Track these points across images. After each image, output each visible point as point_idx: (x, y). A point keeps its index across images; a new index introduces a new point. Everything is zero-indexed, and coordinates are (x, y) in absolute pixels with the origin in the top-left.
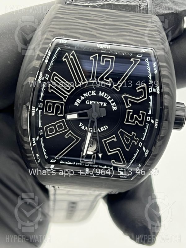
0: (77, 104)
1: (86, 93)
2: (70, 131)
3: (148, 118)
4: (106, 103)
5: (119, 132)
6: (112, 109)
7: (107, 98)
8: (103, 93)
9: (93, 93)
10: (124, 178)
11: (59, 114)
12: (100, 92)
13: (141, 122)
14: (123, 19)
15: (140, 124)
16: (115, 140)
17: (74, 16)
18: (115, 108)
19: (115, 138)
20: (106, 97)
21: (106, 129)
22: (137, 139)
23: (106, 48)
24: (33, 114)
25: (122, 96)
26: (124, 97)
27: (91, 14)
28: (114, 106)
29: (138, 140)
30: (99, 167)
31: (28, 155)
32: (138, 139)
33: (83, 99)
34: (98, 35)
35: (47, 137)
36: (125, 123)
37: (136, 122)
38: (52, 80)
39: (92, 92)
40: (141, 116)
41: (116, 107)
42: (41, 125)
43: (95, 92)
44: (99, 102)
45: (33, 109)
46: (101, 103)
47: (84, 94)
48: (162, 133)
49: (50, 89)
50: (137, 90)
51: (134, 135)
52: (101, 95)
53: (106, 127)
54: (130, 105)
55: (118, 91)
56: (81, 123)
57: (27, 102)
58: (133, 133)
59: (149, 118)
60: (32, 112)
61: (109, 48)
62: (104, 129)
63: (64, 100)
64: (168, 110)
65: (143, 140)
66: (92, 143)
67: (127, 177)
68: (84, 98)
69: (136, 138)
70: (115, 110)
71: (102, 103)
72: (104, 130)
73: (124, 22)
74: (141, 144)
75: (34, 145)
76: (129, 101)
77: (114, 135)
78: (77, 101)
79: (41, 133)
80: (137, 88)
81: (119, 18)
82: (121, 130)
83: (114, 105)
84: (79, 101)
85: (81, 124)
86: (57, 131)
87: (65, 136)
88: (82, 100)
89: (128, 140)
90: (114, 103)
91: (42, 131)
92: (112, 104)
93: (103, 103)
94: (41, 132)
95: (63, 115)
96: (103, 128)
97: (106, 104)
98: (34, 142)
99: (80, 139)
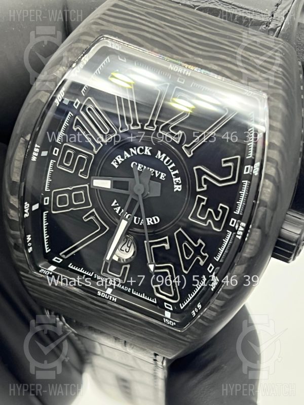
0: (116, 163)
1: (135, 148)
2: (94, 210)
3: (233, 222)
4: (165, 175)
5: (177, 234)
6: (174, 189)
7: (169, 165)
8: (164, 155)
9: (147, 151)
10: (169, 325)
11: (80, 174)
12: (159, 152)
13: (217, 224)
14: (228, 33)
15: (215, 227)
16: (167, 246)
17: (146, 10)
18: (179, 188)
19: (167, 243)
20: (167, 163)
21: (156, 222)
22: (206, 254)
23: (184, 73)
24: (34, 159)
25: (195, 168)
26: (197, 169)
27: (176, 14)
28: (178, 184)
29: (206, 256)
30: (133, 293)
31: (12, 232)
32: (208, 256)
33: (127, 157)
34: (175, 48)
35: (53, 211)
36: (189, 218)
37: (210, 223)
38: (82, 110)
39: (145, 148)
40: (219, 212)
41: (180, 186)
42: (49, 188)
43: (150, 151)
44: (154, 170)
45: (36, 150)
46: (156, 172)
47: (131, 150)
48: (247, 250)
49: (76, 125)
50: (222, 163)
51: (201, 245)
52: (159, 157)
53: (156, 219)
54: (204, 188)
55: (189, 156)
56: (115, 201)
57: (28, 134)
58: (200, 241)
59: (235, 221)
60: (34, 154)
61: (189, 75)
62: (153, 221)
63: (94, 150)
64: (265, 208)
65: (217, 260)
66: (129, 246)
67: (175, 324)
68: (129, 156)
69: (204, 253)
70: (177, 191)
71: (158, 173)
72: (152, 223)
73: (229, 38)
74: (211, 268)
75: (26, 215)
76: (205, 179)
77: (167, 238)
78: (117, 158)
79: (46, 202)
80: (223, 160)
81: (222, 32)
82: (180, 229)
83: (178, 181)
84: (120, 159)
85: (116, 204)
86: (71, 205)
87: (83, 218)
88: (125, 158)
89: (188, 253)
90: (179, 179)
91: (48, 198)
92: (174, 180)
93: (160, 173)
94: (46, 200)
95: (86, 178)
96: (151, 220)
97: (165, 177)
98: (26, 211)
99: (108, 228)
